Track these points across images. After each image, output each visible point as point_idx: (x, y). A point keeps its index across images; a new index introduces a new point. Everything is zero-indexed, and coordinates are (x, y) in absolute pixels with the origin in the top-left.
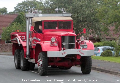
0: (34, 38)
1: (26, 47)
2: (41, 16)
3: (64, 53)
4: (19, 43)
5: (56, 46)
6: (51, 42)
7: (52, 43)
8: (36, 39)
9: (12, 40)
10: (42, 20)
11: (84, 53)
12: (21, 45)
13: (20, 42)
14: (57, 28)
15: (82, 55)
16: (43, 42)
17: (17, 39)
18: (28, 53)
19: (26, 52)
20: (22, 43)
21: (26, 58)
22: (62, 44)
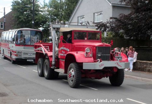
0: (62, 48)
1: (51, 56)
2: (67, 27)
3: (102, 65)
4: (44, 53)
5: (91, 57)
6: (85, 52)
7: (87, 53)
8: (64, 49)
9: (36, 49)
10: (72, 30)
11: (121, 66)
12: (46, 54)
13: (45, 51)
14: (86, 39)
15: (119, 68)
16: (77, 53)
17: (41, 48)
18: (53, 63)
19: (52, 61)
20: (47, 52)
21: (51, 67)
22: (97, 55)
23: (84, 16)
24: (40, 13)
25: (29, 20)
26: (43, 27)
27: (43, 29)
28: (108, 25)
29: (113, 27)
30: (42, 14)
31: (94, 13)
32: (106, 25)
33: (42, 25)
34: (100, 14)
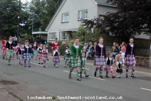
23: (69, 14)
24: (22, 9)
25: (11, 16)
26: (25, 24)
27: (24, 25)
28: (95, 22)
29: (99, 24)
30: (24, 10)
31: (79, 11)
32: (93, 21)
33: (23, 21)
34: (85, 12)
